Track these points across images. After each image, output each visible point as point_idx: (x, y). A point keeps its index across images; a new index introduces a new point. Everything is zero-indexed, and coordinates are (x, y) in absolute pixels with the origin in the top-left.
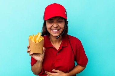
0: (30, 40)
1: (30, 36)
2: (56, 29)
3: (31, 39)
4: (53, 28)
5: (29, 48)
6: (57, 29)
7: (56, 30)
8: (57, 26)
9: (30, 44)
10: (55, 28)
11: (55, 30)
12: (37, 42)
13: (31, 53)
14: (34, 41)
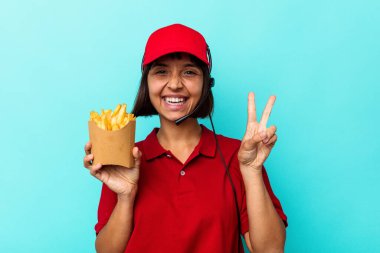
0: (92, 125)
1: (92, 113)
2: (175, 97)
3: (96, 120)
4: (166, 92)
5: (89, 151)
6: (180, 97)
7: (177, 100)
8: (181, 86)
9: (91, 136)
10: (172, 93)
11: (173, 100)
12: (115, 128)
13: (97, 166)
14: (103, 127)
